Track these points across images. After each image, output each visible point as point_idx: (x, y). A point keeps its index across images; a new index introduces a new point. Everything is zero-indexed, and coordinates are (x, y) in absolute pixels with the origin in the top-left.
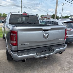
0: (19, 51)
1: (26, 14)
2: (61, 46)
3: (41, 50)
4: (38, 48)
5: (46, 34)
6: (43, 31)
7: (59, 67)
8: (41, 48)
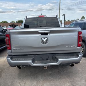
0: (14, 56)
1: (43, 17)
2: (74, 55)
3: (41, 57)
4: (37, 55)
5: (44, 39)
6: (40, 35)
7: (68, 84)
8: (41, 55)
